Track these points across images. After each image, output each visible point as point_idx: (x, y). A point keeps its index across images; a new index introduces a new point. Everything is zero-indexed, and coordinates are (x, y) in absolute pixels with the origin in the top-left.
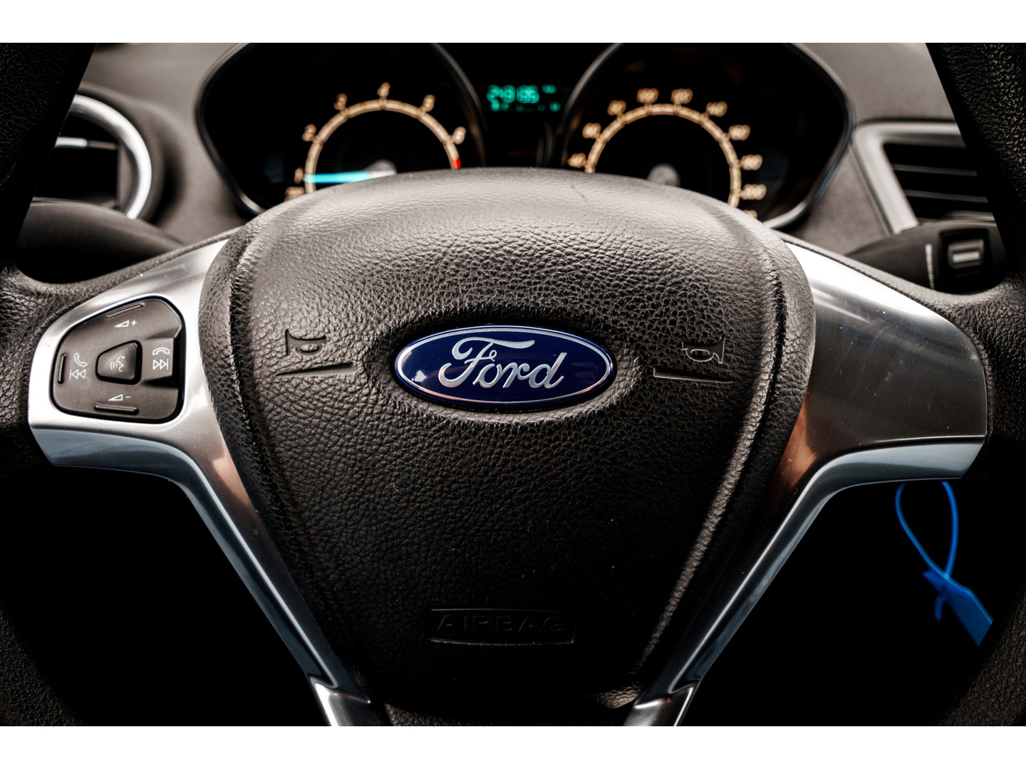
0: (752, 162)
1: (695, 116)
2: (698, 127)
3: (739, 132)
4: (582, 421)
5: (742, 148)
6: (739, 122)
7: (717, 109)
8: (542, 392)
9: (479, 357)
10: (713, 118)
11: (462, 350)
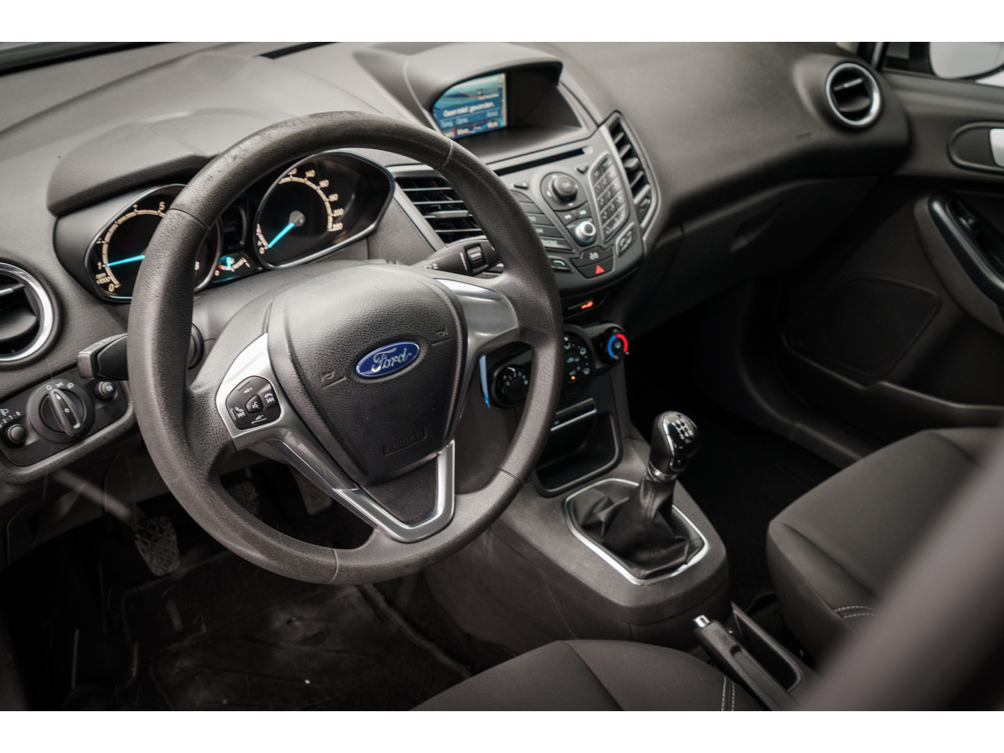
0: (334, 197)
1: (301, 180)
2: (304, 185)
3: (324, 184)
4: (417, 367)
5: (327, 191)
6: (323, 179)
7: (311, 174)
8: (404, 363)
9: (382, 359)
10: (310, 179)
11: (376, 359)
